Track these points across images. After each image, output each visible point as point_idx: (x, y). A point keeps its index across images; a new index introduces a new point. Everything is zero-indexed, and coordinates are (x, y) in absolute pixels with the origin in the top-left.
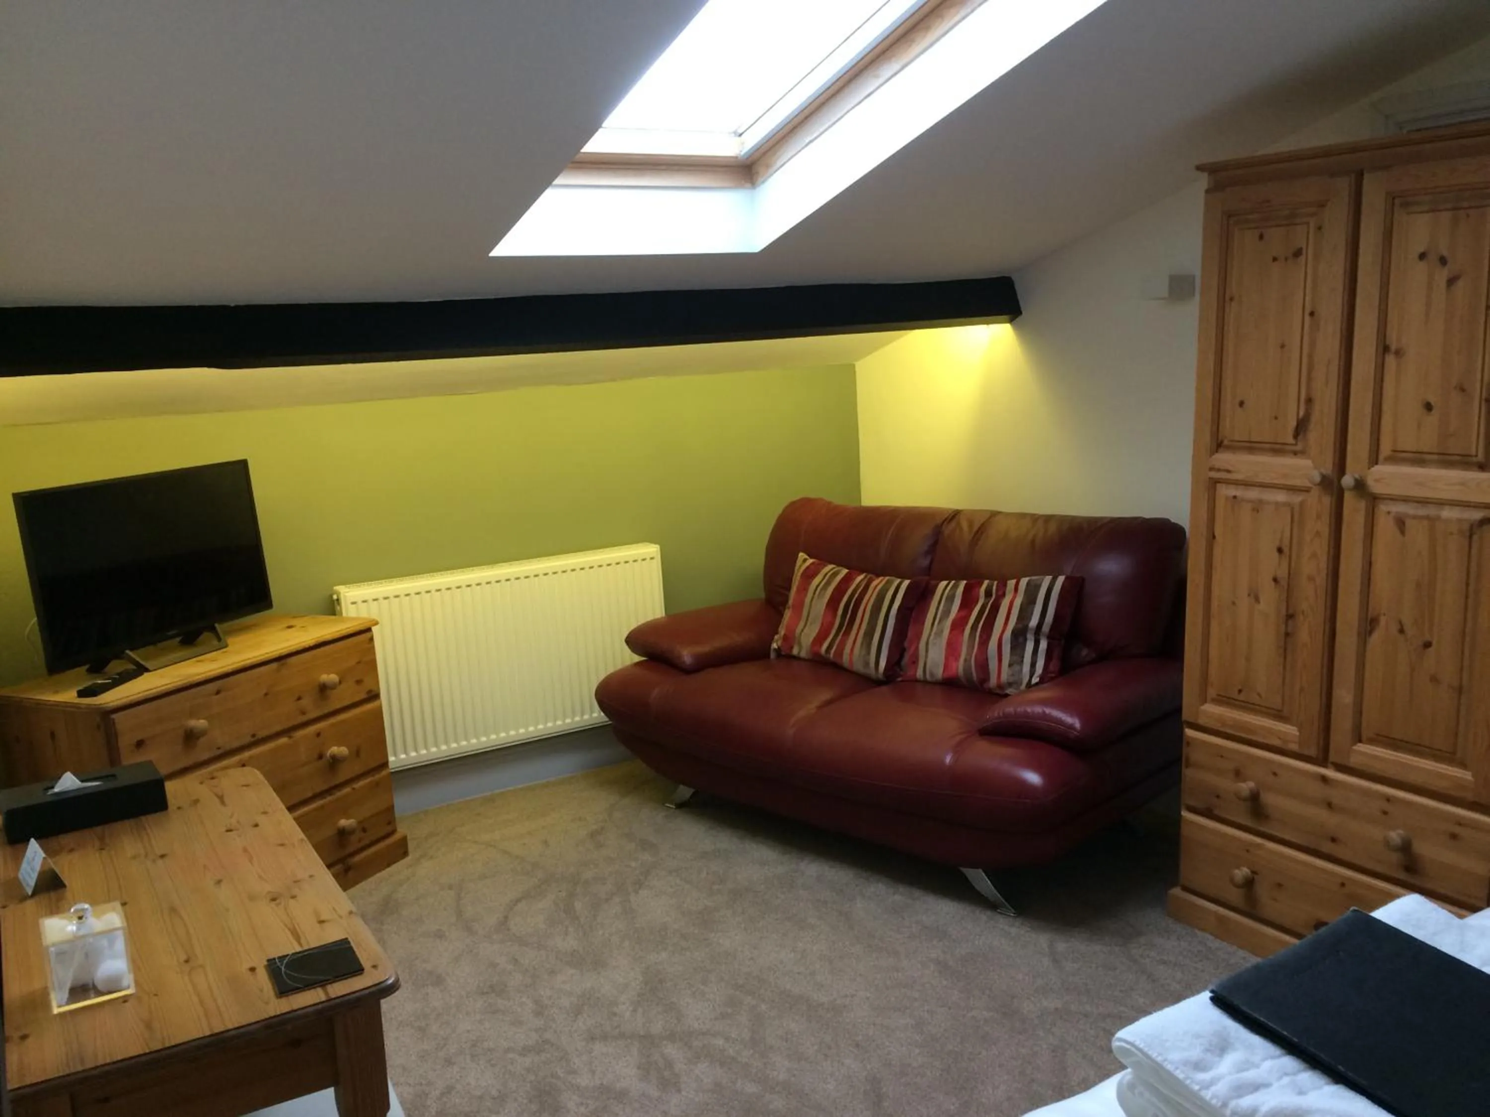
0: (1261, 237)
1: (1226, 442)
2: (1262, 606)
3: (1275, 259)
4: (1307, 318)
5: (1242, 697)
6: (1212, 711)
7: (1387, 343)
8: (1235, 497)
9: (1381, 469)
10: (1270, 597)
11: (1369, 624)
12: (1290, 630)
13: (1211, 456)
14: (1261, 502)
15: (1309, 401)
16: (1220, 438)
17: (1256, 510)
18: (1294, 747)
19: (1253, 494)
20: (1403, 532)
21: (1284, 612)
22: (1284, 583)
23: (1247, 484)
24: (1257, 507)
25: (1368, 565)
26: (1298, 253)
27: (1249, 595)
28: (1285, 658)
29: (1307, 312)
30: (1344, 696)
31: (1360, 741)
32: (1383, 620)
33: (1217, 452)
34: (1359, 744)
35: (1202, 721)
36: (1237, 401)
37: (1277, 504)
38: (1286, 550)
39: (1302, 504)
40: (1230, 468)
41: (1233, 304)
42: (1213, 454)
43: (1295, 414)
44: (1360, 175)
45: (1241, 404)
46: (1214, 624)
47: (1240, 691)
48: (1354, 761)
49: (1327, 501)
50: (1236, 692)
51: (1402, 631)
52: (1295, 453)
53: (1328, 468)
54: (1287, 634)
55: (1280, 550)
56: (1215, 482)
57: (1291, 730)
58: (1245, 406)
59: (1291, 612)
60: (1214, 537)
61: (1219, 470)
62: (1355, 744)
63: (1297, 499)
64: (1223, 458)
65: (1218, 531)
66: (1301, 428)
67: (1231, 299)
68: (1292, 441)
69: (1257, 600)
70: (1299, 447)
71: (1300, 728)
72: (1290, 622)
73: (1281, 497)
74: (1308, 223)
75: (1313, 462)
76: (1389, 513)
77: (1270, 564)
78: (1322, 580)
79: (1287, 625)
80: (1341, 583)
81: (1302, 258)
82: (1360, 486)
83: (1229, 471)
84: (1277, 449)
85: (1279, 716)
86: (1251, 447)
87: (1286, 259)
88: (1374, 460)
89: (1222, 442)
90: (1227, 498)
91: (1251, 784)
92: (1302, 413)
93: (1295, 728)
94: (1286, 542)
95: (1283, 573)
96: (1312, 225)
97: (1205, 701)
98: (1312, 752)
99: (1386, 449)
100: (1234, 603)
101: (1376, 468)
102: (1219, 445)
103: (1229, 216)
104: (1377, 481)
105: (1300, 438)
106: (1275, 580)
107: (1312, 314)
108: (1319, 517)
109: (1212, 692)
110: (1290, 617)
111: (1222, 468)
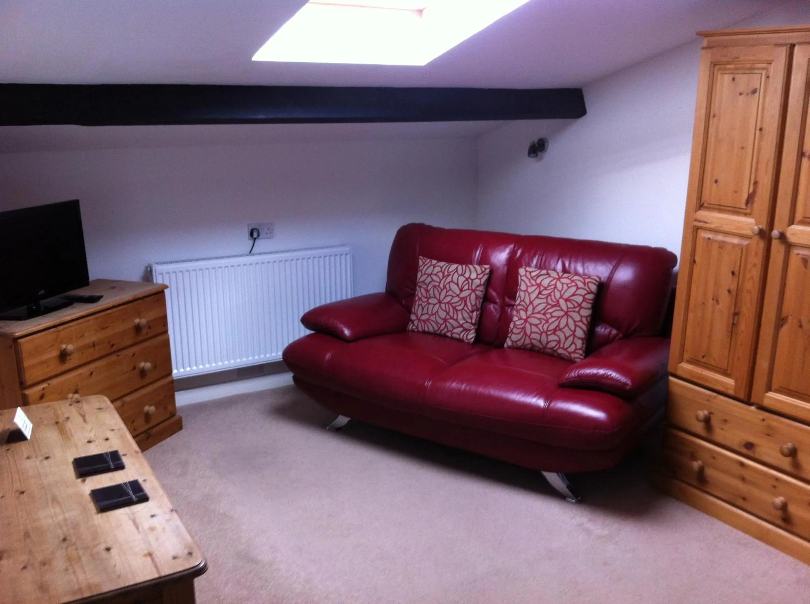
0: (734, 79)
1: (705, 205)
2: (720, 306)
3: (741, 94)
4: (758, 132)
5: (704, 360)
6: (686, 367)
7: (804, 151)
8: (709, 239)
9: (796, 228)
10: (725, 301)
11: (781, 321)
12: (735, 322)
13: (696, 212)
14: (724, 242)
15: (756, 183)
16: (702, 203)
17: (721, 247)
18: (731, 392)
19: (720, 237)
20: (806, 267)
21: (733, 311)
22: (734, 293)
23: (716, 231)
24: (722, 245)
25: (783, 285)
26: (754, 92)
27: (713, 299)
28: (731, 339)
29: (758, 128)
30: (763, 364)
31: (770, 391)
32: (790, 319)
33: (700, 209)
34: (770, 392)
35: (679, 373)
36: (714, 179)
37: (734, 245)
38: (737, 273)
39: (748, 245)
40: (706, 220)
41: (715, 119)
42: (698, 211)
43: (747, 190)
44: (793, 46)
45: (716, 181)
46: (691, 315)
47: (703, 357)
48: (766, 403)
49: (762, 244)
50: (701, 357)
51: (801, 326)
52: (746, 215)
53: (763, 226)
54: (733, 324)
55: (733, 273)
56: (697, 229)
57: (730, 381)
58: (718, 183)
59: (737, 311)
60: (694, 262)
61: (700, 221)
62: (767, 392)
63: (745, 242)
64: (703, 214)
65: (697, 259)
66: (750, 199)
67: (714, 116)
68: (744, 207)
69: (718, 302)
70: (748, 211)
71: (736, 381)
72: (736, 318)
73: (736, 241)
74: (762, 74)
75: (756, 221)
76: (798, 254)
77: (727, 282)
78: (755, 294)
79: (734, 319)
80: (766, 296)
81: (757, 94)
82: (783, 237)
83: (706, 223)
84: (736, 211)
85: (725, 373)
86: (721, 208)
87: (748, 94)
88: (792, 222)
89: (703, 204)
90: (704, 238)
91: (706, 412)
92: (751, 191)
93: (733, 381)
94: (737, 269)
95: (733, 287)
96: (764, 74)
97: (682, 361)
98: (742, 396)
99: (799, 216)
100: (704, 303)
101: (793, 227)
102: (701, 206)
103: (715, 65)
104: (793, 234)
105: (749, 205)
106: (729, 291)
107: (761, 130)
108: (756, 254)
109: (686, 356)
110: (736, 314)
111: (702, 220)
